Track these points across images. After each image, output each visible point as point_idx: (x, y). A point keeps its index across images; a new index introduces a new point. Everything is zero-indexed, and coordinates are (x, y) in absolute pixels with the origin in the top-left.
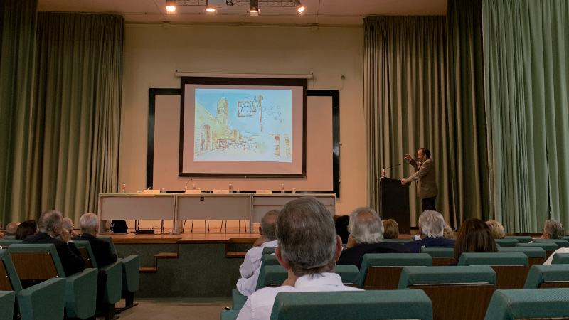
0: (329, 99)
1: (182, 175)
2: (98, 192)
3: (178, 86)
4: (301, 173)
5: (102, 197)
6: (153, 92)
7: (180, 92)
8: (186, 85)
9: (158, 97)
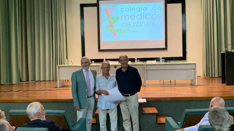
0: (180, 5)
1: (100, 50)
2: (57, 64)
3: (95, 2)
4: (165, 47)
5: (59, 67)
6: (82, 6)
7: (97, 5)
8: (99, 1)
9: (85, 8)
